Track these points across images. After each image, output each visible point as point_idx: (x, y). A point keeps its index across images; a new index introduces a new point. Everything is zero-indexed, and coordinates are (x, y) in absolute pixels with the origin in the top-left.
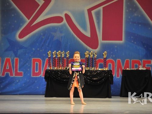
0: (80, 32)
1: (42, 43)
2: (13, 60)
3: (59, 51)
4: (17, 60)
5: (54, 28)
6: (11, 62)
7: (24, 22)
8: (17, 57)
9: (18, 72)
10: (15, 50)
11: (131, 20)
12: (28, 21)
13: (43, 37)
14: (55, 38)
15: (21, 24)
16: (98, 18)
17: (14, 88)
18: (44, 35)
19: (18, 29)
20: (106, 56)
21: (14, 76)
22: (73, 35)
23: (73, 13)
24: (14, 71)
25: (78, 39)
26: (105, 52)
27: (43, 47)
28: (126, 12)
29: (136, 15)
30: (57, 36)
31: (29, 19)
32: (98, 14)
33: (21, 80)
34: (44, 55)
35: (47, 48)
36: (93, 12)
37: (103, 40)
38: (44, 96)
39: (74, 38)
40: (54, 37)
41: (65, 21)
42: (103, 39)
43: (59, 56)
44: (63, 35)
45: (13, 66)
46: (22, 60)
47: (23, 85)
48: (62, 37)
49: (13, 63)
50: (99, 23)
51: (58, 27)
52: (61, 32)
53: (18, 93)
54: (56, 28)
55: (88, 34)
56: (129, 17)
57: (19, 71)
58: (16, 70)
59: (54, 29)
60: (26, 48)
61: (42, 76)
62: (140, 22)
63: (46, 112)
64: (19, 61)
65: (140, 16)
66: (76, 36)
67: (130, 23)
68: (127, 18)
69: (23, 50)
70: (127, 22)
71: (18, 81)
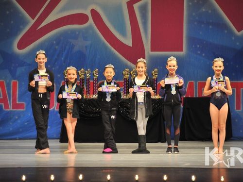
0: (116, 38)
1: (56, 57)
2: (8, 85)
3: (82, 69)
4: (15, 84)
5: (73, 32)
6: (7, 86)
7: (25, 23)
8: (15, 79)
9: (17, 103)
10: (12, 68)
11: (197, 18)
12: (32, 22)
13: (57, 47)
14: (76, 49)
15: (21, 27)
16: (144, 16)
17: (11, 129)
18: (58, 44)
19: (16, 34)
20: (157, 76)
21: (11, 109)
22: (104, 43)
23: (104, 8)
24: (11, 101)
25: (113, 49)
26: (155, 70)
27: (56, 63)
28: (189, 6)
29: (204, 10)
30: (79, 44)
31: (33, 19)
32: (143, 9)
33: (22, 116)
34: (59, 76)
35: (64, 64)
36: (136, 6)
37: (151, 51)
38: (59, 140)
39: (106, 47)
40: (73, 46)
41: (91, 21)
42: (153, 49)
43: (82, 77)
44: (88, 43)
45: (9, 94)
46: (23, 83)
47: (26, 124)
48: (86, 47)
49: (9, 89)
50: (145, 23)
51: (80, 30)
52: (85, 39)
53: (17, 136)
54: (77, 33)
55: (128, 41)
56: (194, 14)
57: (19, 101)
58: (14, 100)
59: (74, 35)
60: (30, 65)
61: (56, 110)
62: (211, 21)
63: (61, 165)
64: (19, 86)
65: (210, 11)
66: (109, 45)
67: (196, 23)
68: (190, 15)
69: (25, 67)
70: (190, 22)
71: (17, 118)
